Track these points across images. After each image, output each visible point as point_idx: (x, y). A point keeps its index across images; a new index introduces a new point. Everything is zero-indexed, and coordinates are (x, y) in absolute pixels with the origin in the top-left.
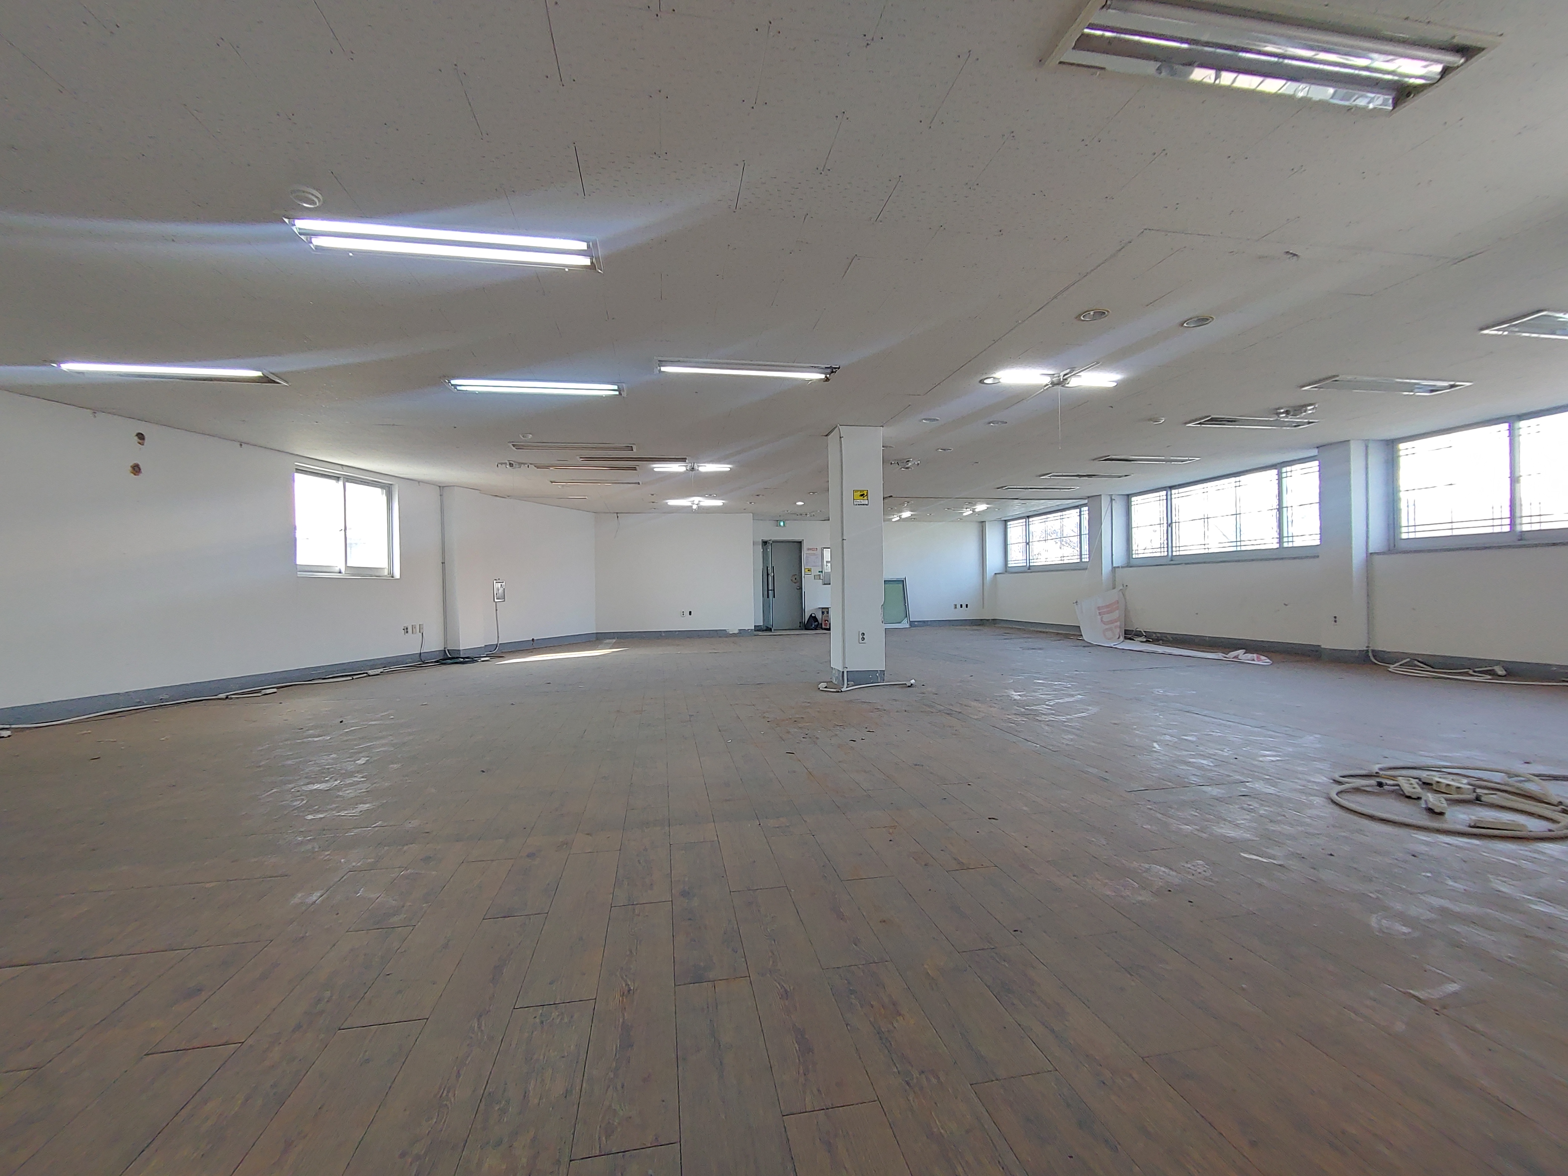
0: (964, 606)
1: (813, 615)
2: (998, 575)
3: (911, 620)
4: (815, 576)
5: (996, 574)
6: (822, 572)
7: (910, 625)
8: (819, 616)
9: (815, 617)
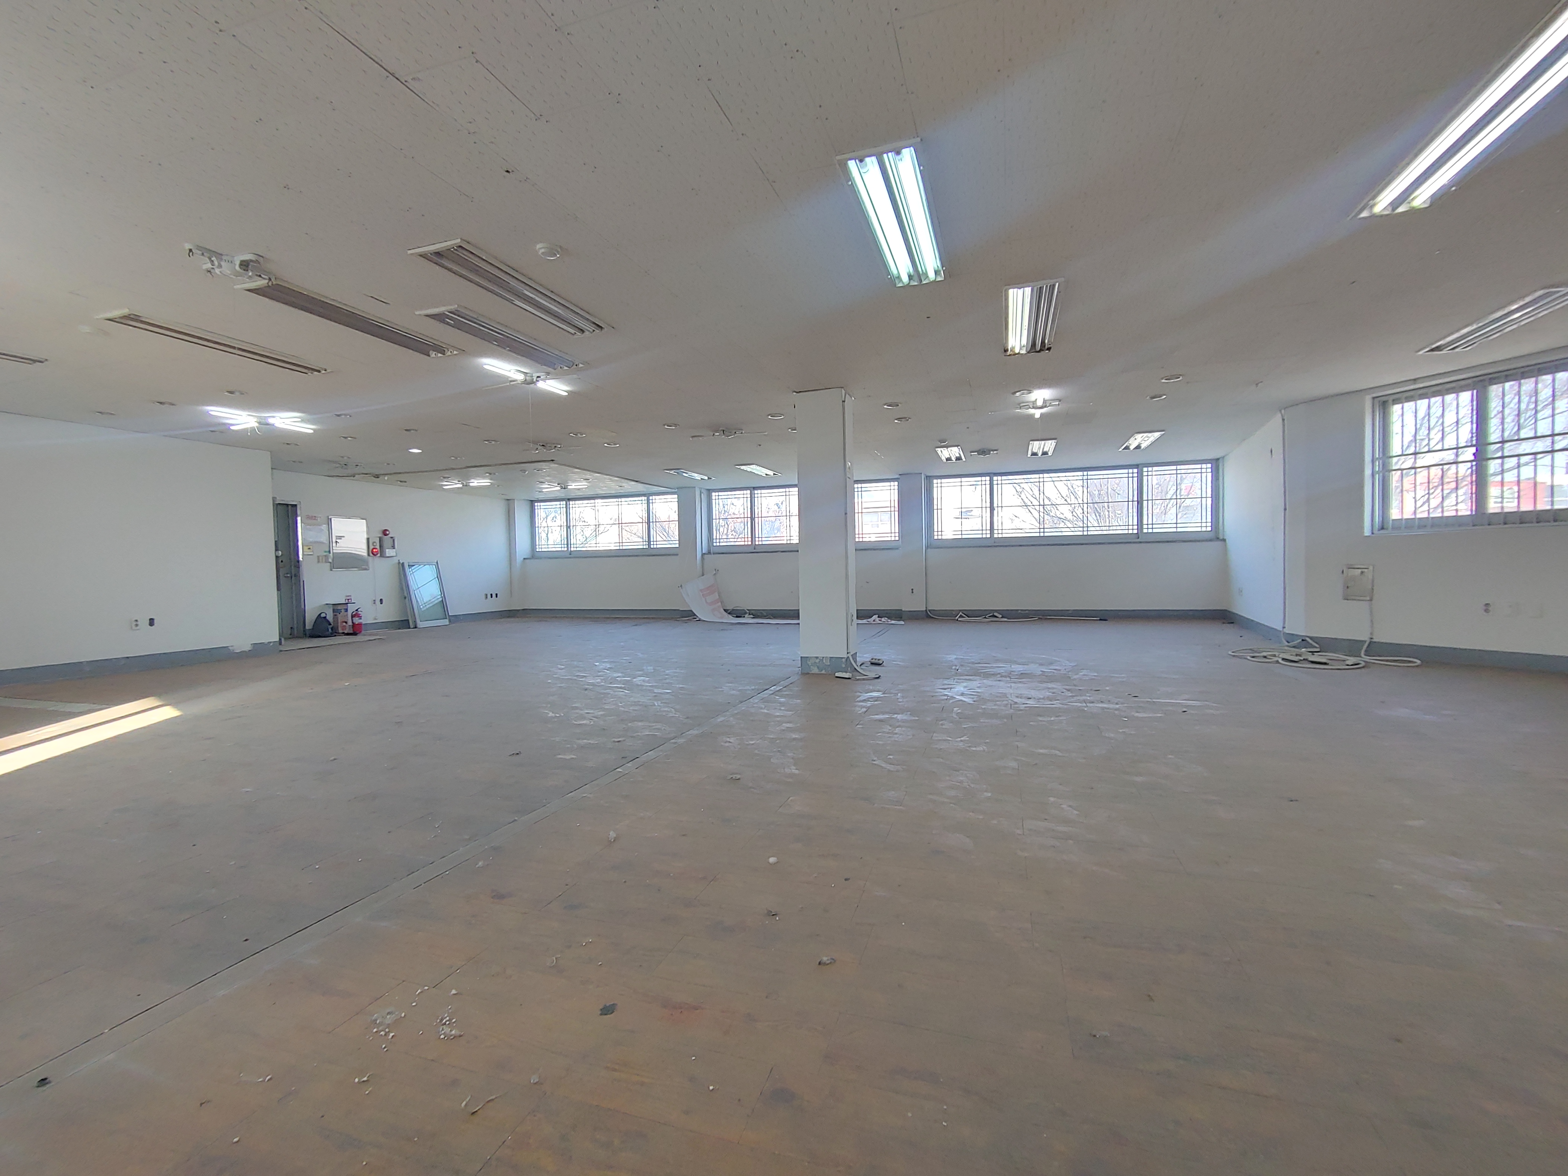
0: (494, 596)
1: (323, 615)
2: (527, 561)
3: (450, 614)
4: (318, 557)
5: (524, 559)
6: (330, 552)
7: (450, 621)
8: (330, 617)
9: (325, 617)
